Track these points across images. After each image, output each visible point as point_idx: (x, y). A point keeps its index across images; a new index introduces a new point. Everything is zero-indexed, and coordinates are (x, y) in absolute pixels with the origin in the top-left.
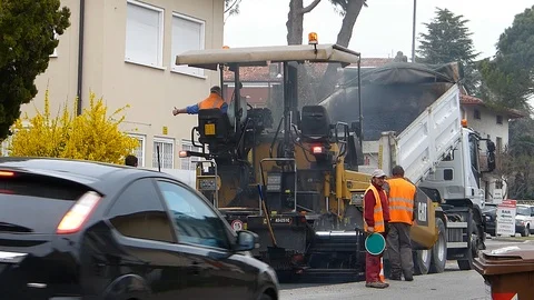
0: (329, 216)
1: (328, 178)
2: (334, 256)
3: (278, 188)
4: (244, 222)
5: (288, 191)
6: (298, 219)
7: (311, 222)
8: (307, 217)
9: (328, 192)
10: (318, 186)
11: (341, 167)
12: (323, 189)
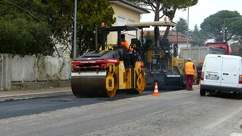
0: (170, 71)
1: (169, 60)
2: (173, 82)
5: (159, 64)
7: (166, 73)
8: (164, 71)
9: (169, 64)
10: (166, 62)
11: (173, 56)
12: (167, 63)
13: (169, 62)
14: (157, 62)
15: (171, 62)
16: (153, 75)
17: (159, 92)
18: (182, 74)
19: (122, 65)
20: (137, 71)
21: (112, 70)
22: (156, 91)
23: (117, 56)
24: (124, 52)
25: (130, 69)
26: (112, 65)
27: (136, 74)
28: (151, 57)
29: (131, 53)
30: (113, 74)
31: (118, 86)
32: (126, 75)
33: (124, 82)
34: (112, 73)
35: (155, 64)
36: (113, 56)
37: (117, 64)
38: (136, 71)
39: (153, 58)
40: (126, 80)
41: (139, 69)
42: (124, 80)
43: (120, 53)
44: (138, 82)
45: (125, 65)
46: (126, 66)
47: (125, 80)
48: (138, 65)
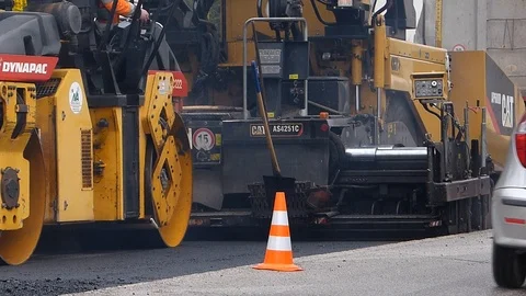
0: (365, 120)
1: (358, 51)
2: (384, 191)
3: (277, 70)
4: (215, 131)
5: (295, 77)
6: (313, 127)
7: (338, 130)
8: (331, 123)
9: (357, 79)
10: (340, 67)
11: (382, 30)
12: (349, 73)
13: (357, 66)
14: (287, 65)
15: (369, 68)
16: (261, 143)
17: (296, 252)
18: (436, 139)
19: (73, 90)
20: (155, 124)
21: (22, 115)
22: (279, 243)
23: (45, 42)
24: (87, 22)
25: (119, 113)
26: (21, 92)
27: (149, 138)
28: (246, 33)
29: (124, 25)
30: (25, 138)
31: (55, 206)
32: (94, 145)
33: (87, 184)
34: (18, 131)
35: (271, 81)
36: (27, 41)
37: (46, 87)
38: (147, 123)
39: (260, 40)
40: (99, 171)
41: (163, 114)
42: (86, 175)
43: (61, 26)
44: (156, 184)
45: (90, 88)
46: (97, 99)
47: (93, 172)
48: (160, 88)
